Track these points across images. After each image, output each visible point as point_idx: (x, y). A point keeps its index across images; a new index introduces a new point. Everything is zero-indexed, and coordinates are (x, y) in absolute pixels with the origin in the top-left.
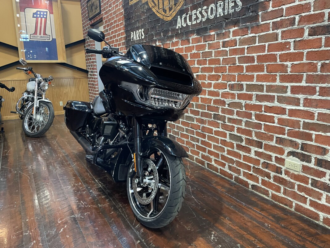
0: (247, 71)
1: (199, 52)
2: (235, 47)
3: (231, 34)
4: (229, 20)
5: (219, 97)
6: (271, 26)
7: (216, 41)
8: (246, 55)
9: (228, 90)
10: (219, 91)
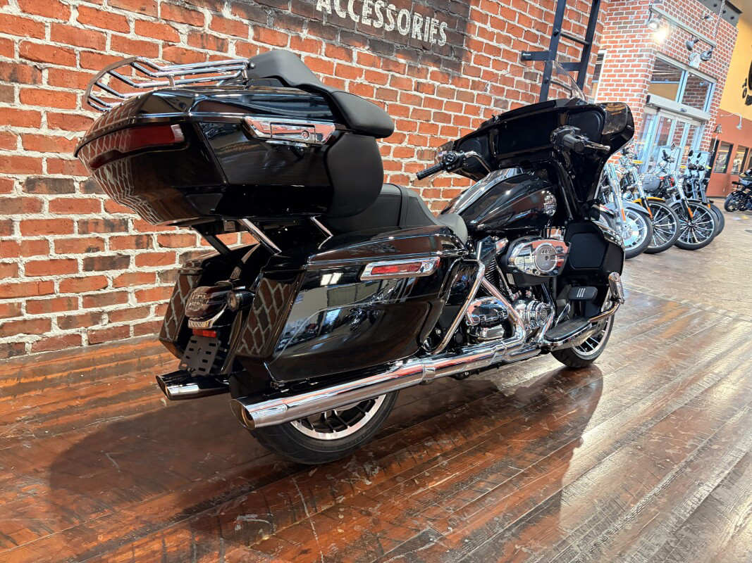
0: (441, 134)
1: (372, 85)
2: (432, 96)
3: (429, 75)
4: (429, 53)
5: (400, 170)
6: (471, 84)
7: (406, 76)
8: (443, 111)
9: (416, 160)
10: (402, 161)
